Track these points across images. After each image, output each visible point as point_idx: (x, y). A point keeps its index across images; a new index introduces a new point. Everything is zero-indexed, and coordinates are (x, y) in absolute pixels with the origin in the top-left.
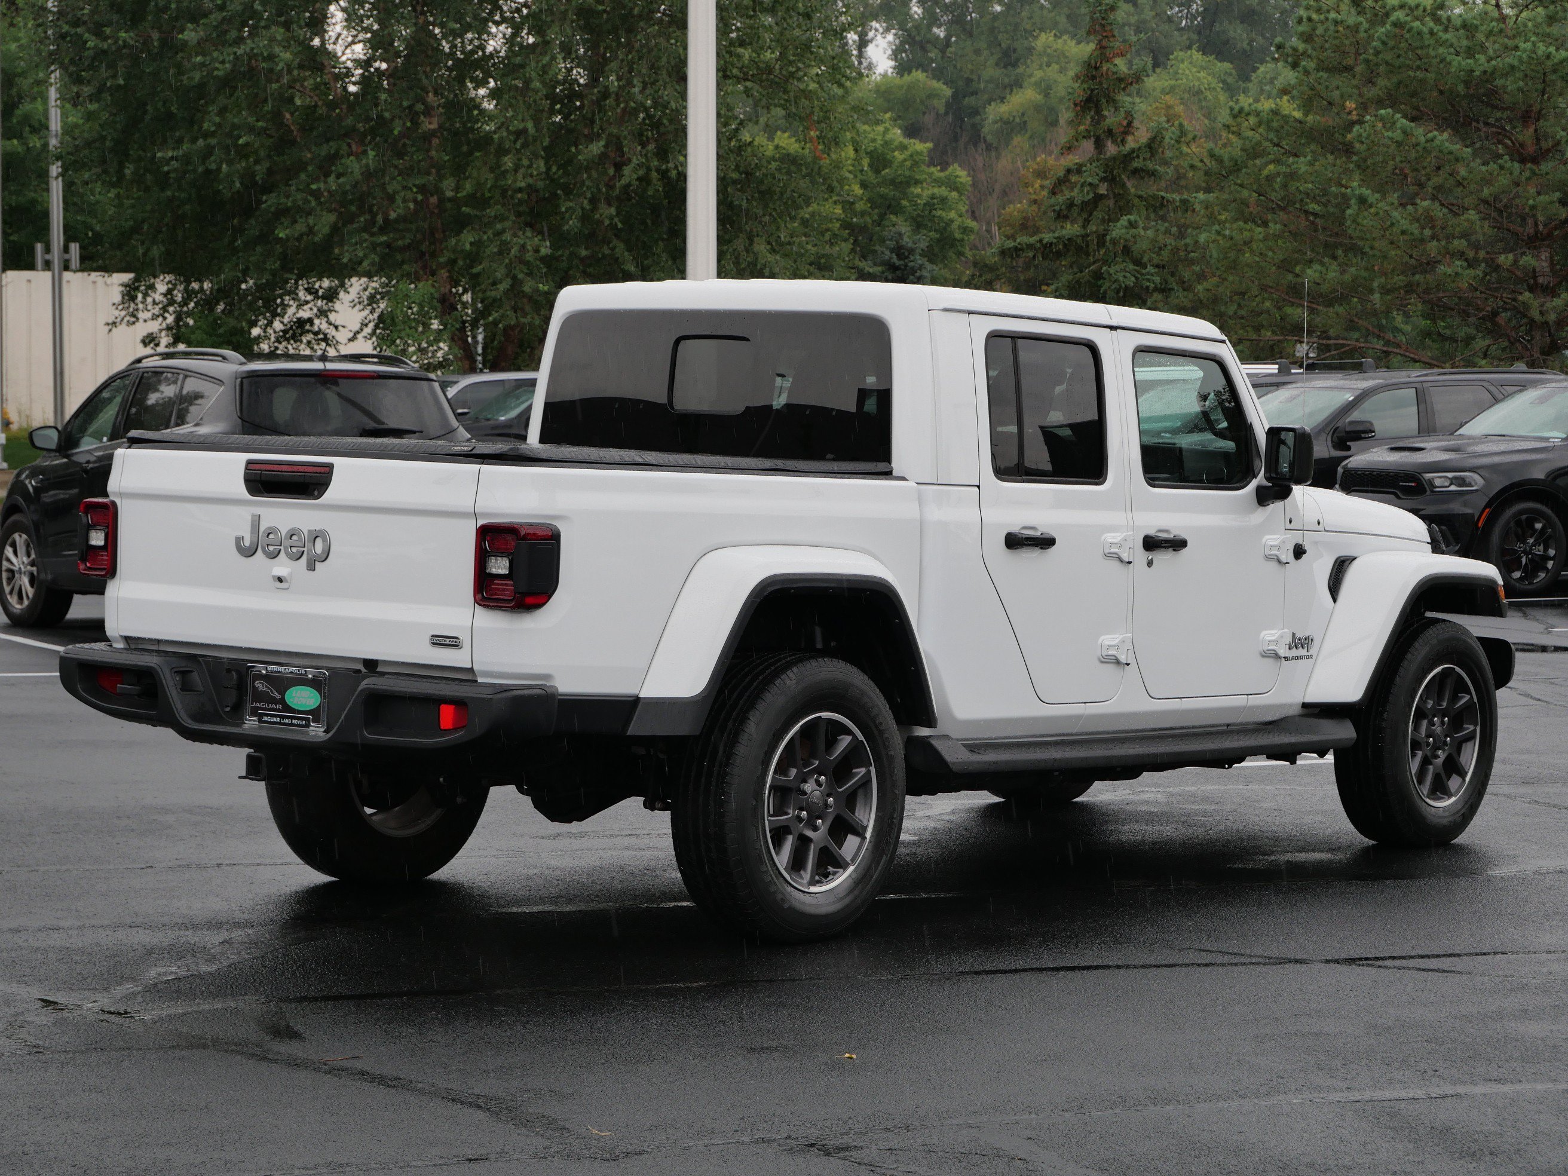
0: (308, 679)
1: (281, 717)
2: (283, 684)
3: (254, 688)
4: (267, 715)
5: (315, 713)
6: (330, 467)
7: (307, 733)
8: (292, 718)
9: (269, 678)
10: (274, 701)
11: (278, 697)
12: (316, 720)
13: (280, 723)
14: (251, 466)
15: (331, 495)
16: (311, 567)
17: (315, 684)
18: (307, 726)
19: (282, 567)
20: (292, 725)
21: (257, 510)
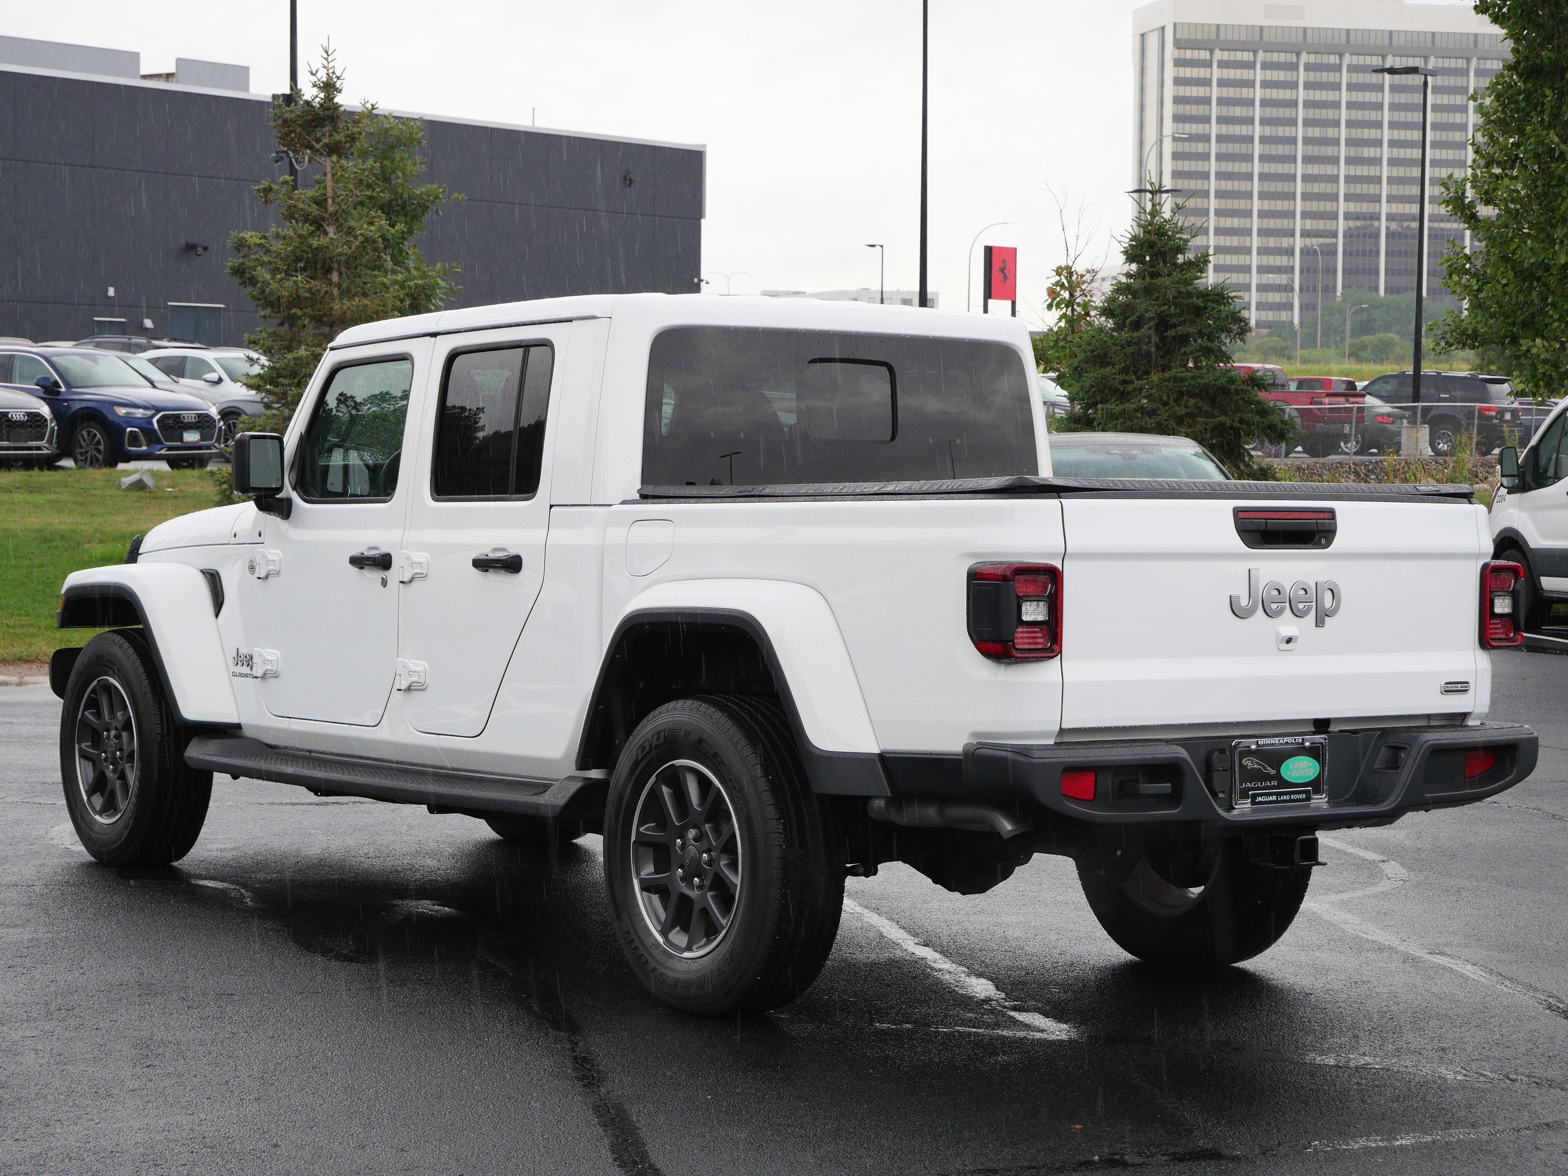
0: (1304, 748)
1: (1276, 794)
2: (1277, 758)
3: (1242, 767)
4: (1261, 795)
5: (1316, 785)
6: (1331, 512)
7: (1308, 806)
8: (1290, 793)
9: (1260, 754)
10: (1268, 777)
11: (1273, 772)
12: (1317, 791)
13: (1277, 802)
14: (1241, 515)
15: (1339, 542)
16: (1319, 623)
17: (1314, 752)
18: (1308, 799)
19: (1288, 626)
20: (1291, 801)
21: (1252, 565)
